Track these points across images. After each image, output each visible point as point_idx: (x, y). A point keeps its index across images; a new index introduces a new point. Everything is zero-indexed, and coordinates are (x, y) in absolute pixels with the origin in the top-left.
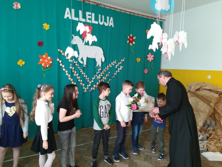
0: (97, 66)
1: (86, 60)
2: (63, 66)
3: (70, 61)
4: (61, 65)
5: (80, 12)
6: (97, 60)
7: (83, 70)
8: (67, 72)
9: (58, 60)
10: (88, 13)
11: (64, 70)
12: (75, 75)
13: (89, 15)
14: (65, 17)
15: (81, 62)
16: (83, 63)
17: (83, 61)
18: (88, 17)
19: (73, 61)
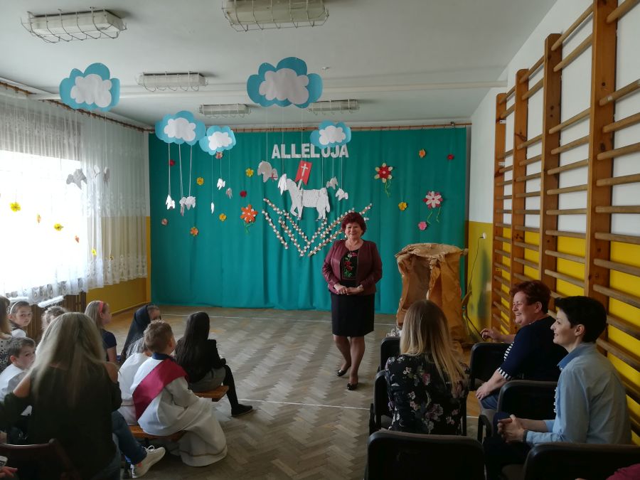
0: (319, 218)
1: (301, 211)
2: (270, 220)
3: (278, 213)
4: (267, 218)
5: (293, 146)
6: (318, 210)
7: (298, 225)
8: (274, 227)
9: (263, 212)
10: (304, 146)
11: (271, 224)
12: (286, 232)
13: (306, 148)
14: (273, 157)
15: (295, 214)
16: (297, 215)
18: (304, 150)
19: (283, 213)
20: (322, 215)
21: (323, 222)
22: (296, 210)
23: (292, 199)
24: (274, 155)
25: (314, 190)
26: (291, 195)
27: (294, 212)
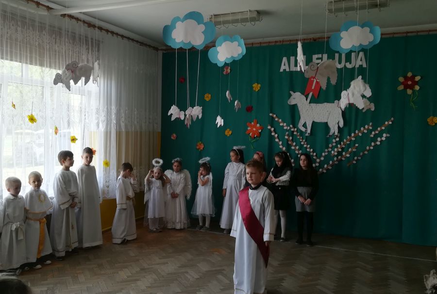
0: (331, 134)
2: (276, 135)
3: (285, 128)
4: (273, 134)
6: (330, 125)
7: (306, 141)
8: (281, 143)
9: (269, 127)
10: (315, 57)
11: (277, 140)
12: (293, 148)
13: (318, 59)
14: (281, 70)
15: (303, 129)
16: (306, 131)
17: (306, 128)
19: (291, 128)
20: (334, 130)
21: (335, 139)
22: (305, 125)
23: (301, 114)
24: (283, 68)
25: (326, 104)
26: (300, 109)
27: (303, 127)
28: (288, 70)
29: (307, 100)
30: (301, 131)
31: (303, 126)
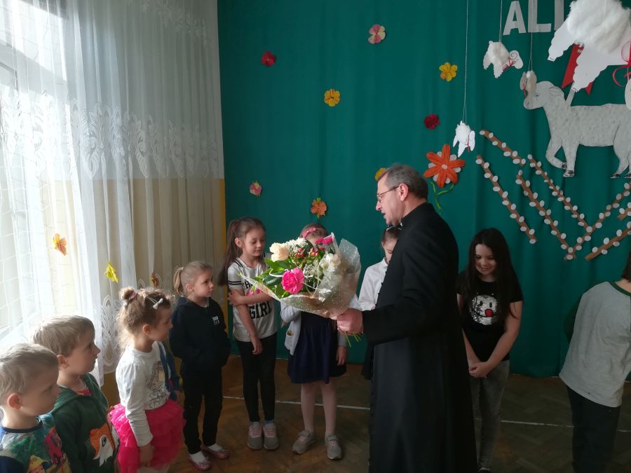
0: (620, 170)
1: (574, 155)
2: (495, 179)
3: (516, 161)
4: (487, 175)
6: (619, 152)
8: (505, 194)
9: (479, 161)
15: (557, 163)
16: (563, 166)
17: (564, 160)
19: (528, 162)
22: (560, 155)
23: (553, 129)
24: (510, 26)
25: (610, 105)
26: (550, 119)
27: (556, 160)
28: (522, 30)
29: (566, 98)
30: (552, 167)
31: (556, 156)
